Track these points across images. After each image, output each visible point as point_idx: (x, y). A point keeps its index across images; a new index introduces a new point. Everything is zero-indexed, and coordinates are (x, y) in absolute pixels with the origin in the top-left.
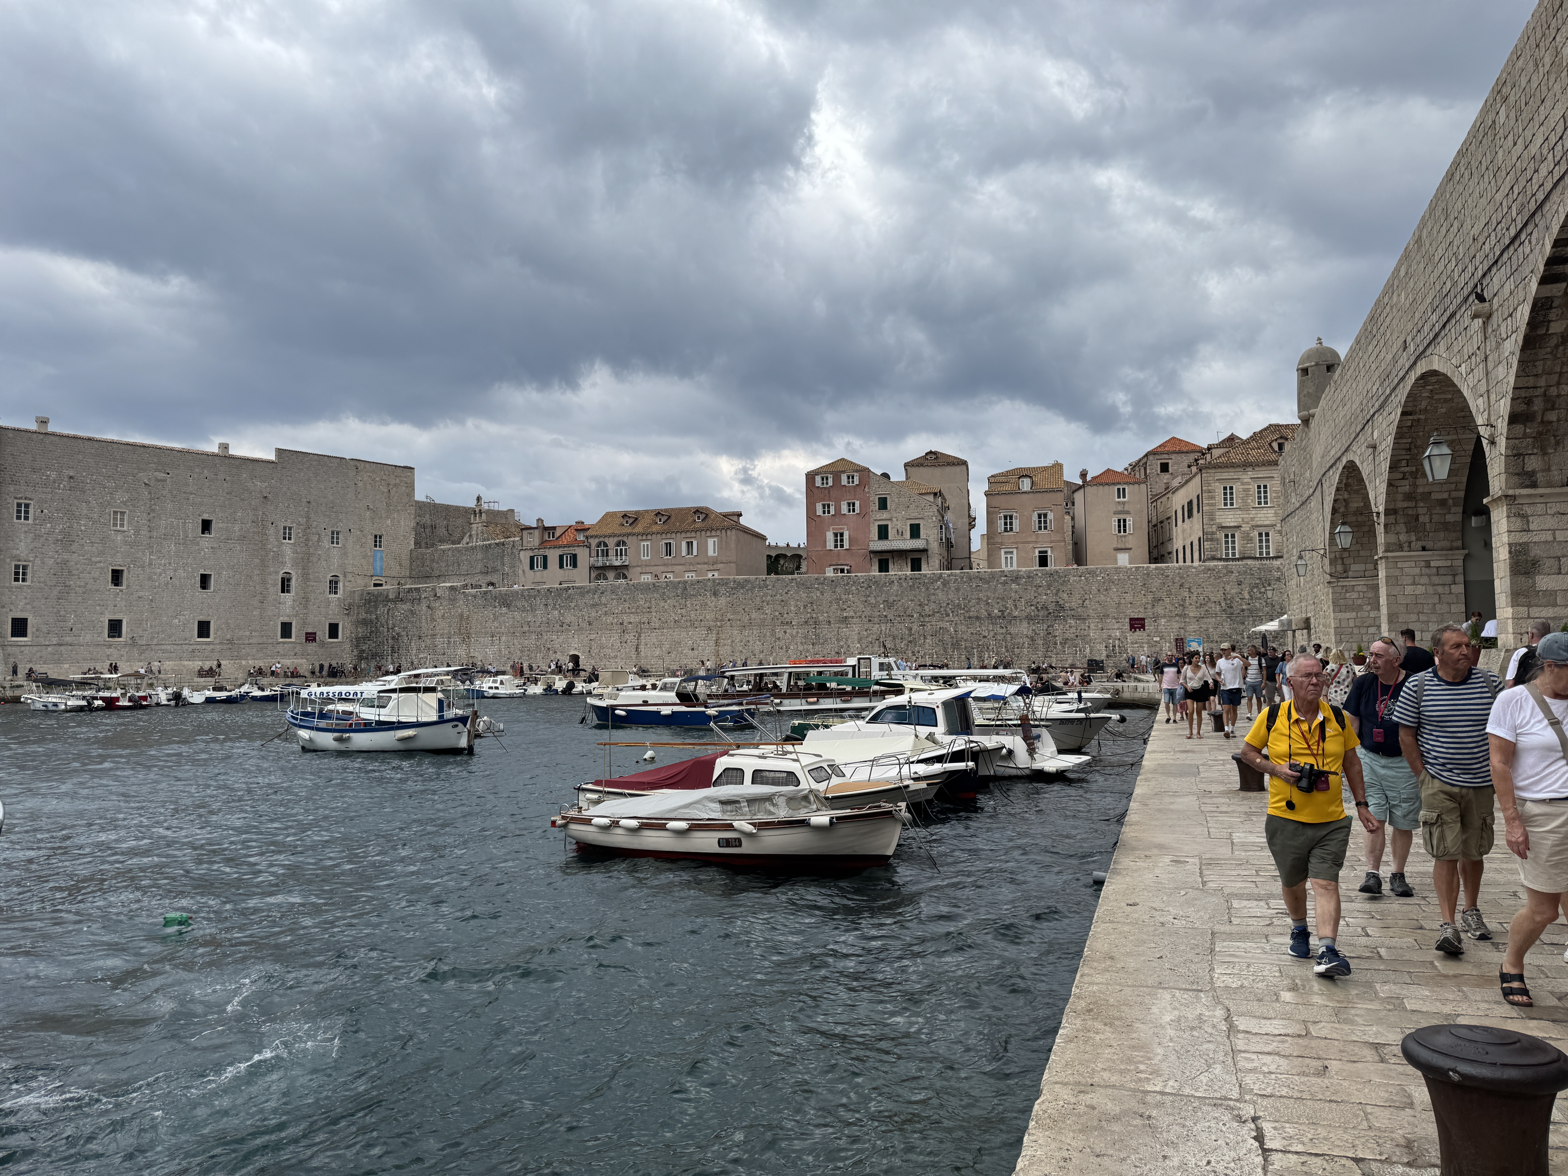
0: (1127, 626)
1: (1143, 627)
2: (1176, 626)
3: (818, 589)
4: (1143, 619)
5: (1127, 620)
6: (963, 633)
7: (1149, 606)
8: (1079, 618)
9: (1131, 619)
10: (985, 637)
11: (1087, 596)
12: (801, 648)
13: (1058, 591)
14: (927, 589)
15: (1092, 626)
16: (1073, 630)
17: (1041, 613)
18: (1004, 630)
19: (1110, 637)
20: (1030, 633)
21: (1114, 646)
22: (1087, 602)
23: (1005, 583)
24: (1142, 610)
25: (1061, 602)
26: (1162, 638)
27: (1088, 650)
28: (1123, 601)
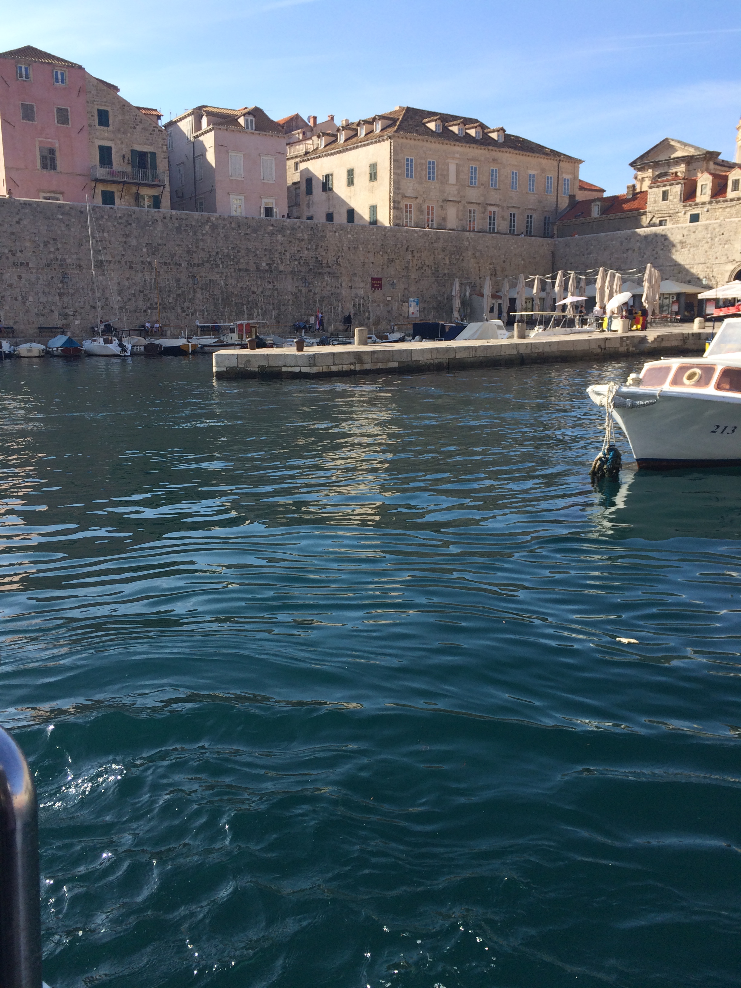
0: (369, 286)
1: (380, 287)
2: (402, 286)
3: (62, 221)
4: (380, 279)
5: (370, 279)
6: (234, 287)
7: (385, 267)
8: (333, 275)
9: (373, 279)
10: (254, 292)
11: (340, 254)
12: (43, 299)
13: (317, 246)
14: (195, 233)
15: (344, 284)
16: (329, 288)
17: (304, 269)
18: (270, 286)
19: (356, 296)
20: (295, 290)
21: (360, 304)
22: (340, 259)
23: (271, 234)
24: (380, 270)
25: (320, 259)
26: (393, 297)
27: (340, 309)
28: (367, 261)
